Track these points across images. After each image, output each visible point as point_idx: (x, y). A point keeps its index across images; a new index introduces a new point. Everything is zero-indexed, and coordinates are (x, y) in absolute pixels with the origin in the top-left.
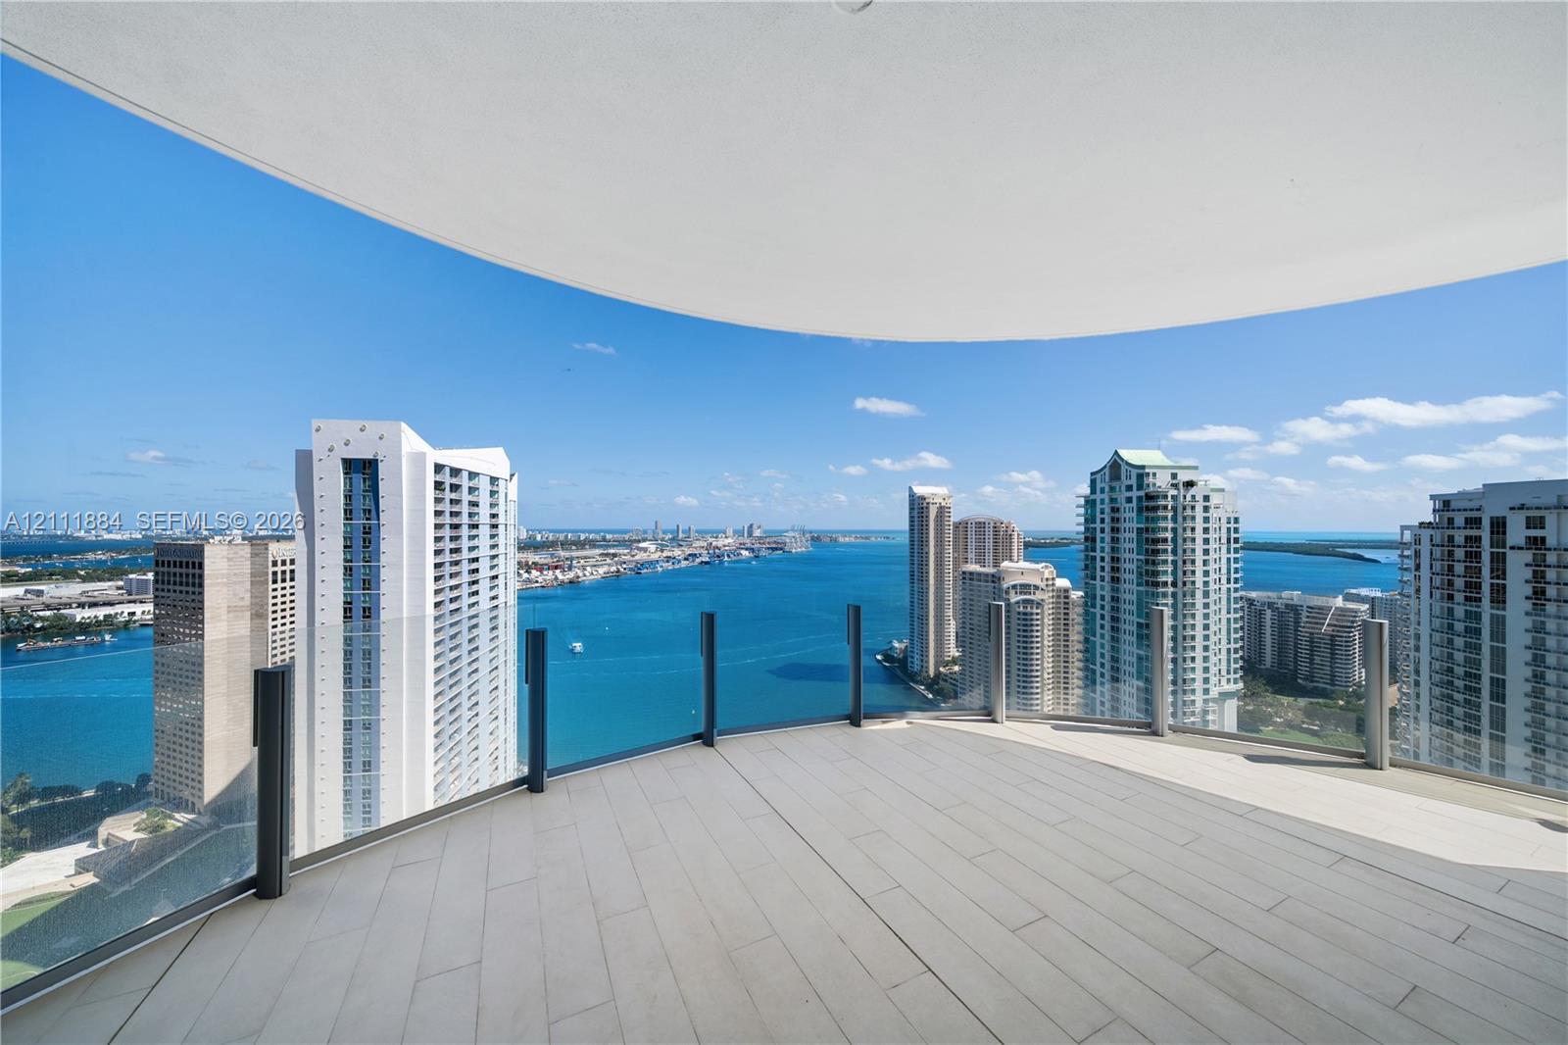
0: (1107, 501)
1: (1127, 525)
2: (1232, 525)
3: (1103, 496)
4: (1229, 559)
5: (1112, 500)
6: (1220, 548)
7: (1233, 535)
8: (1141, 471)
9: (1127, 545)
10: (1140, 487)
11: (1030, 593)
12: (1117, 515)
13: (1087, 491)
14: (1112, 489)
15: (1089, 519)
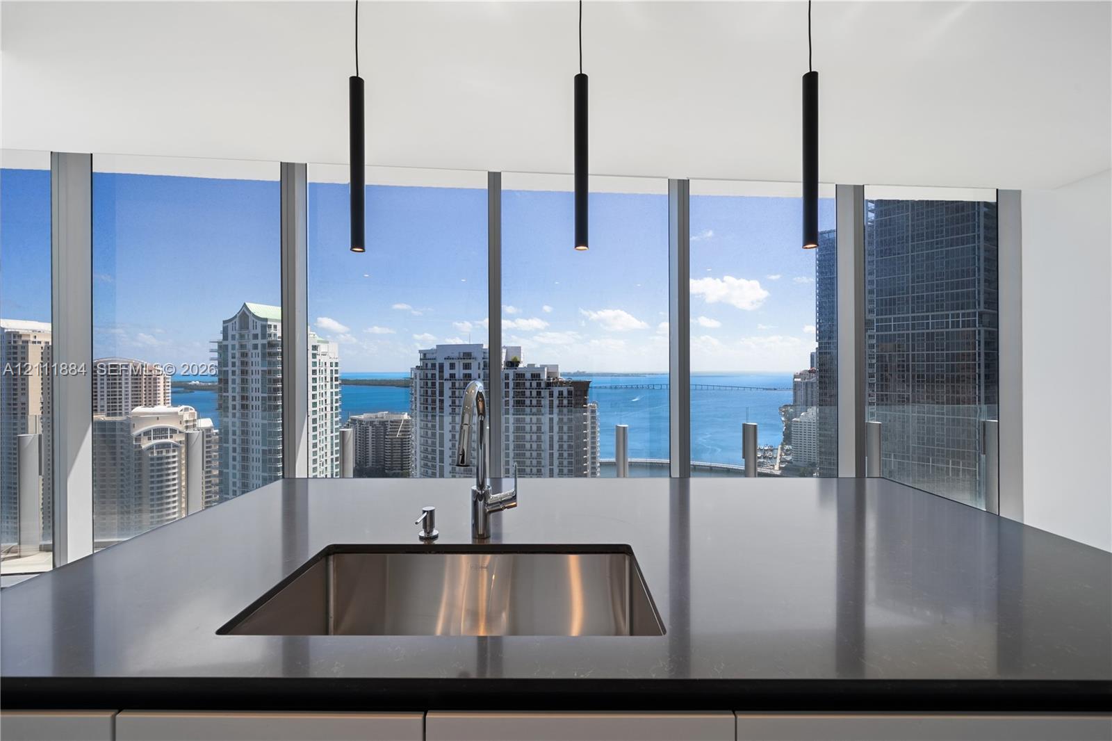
0: (237, 347)
1: (254, 368)
2: (334, 368)
3: (233, 342)
4: (332, 393)
5: (242, 346)
6: (326, 385)
7: (334, 375)
8: (264, 323)
9: (254, 385)
10: (264, 336)
11: (166, 437)
12: (245, 359)
13: (221, 337)
14: (242, 336)
15: (223, 363)
